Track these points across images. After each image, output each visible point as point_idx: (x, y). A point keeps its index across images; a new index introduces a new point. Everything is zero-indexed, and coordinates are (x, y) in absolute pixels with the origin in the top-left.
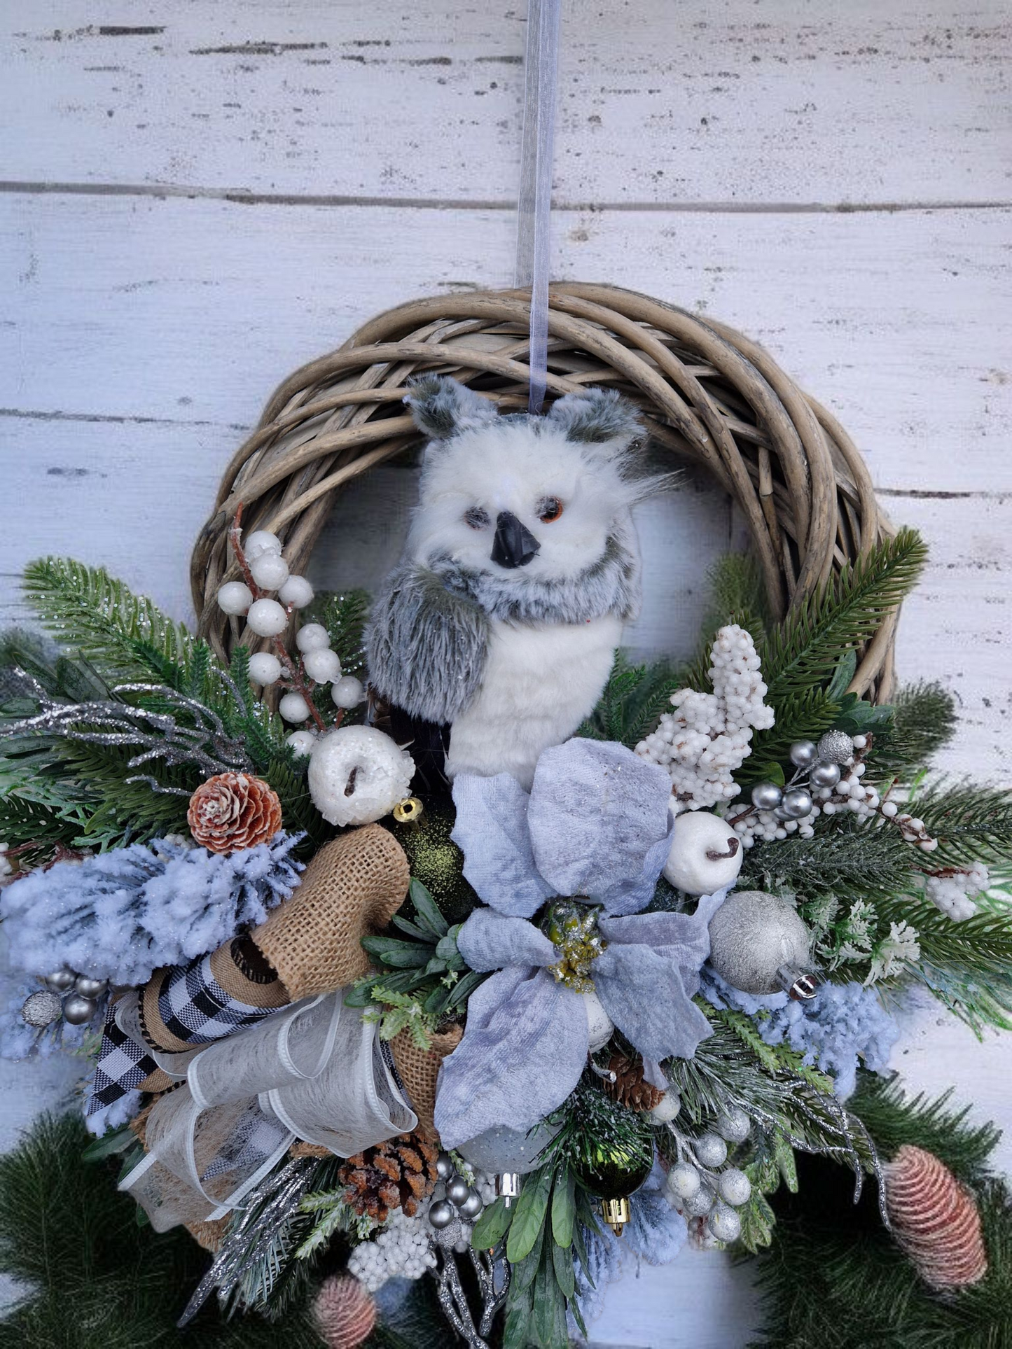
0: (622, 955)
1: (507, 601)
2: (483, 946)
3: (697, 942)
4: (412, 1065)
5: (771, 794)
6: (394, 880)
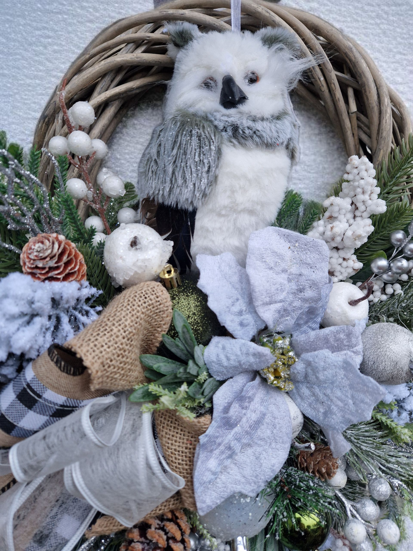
0: (311, 359)
1: (231, 126)
2: (222, 357)
3: (357, 348)
4: (175, 450)
5: (383, 263)
6: (162, 313)
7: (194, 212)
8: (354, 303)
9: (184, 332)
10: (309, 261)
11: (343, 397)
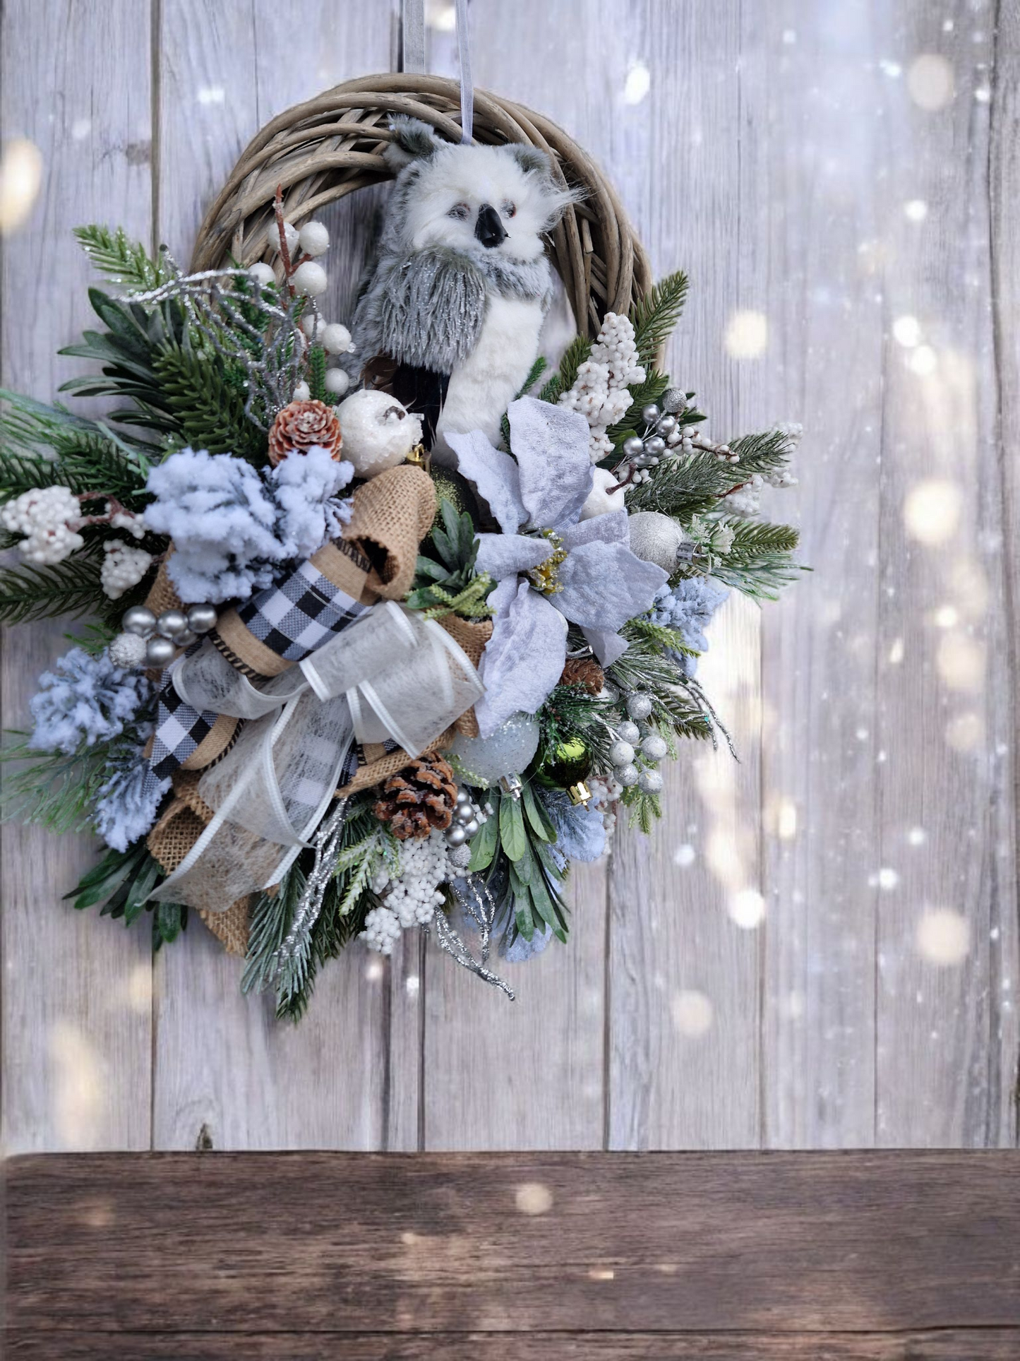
0: (582, 554)
1: (494, 270)
3: (625, 538)
5: (637, 443)
8: (611, 491)
9: (461, 524)
10: (568, 439)
11: (619, 591)
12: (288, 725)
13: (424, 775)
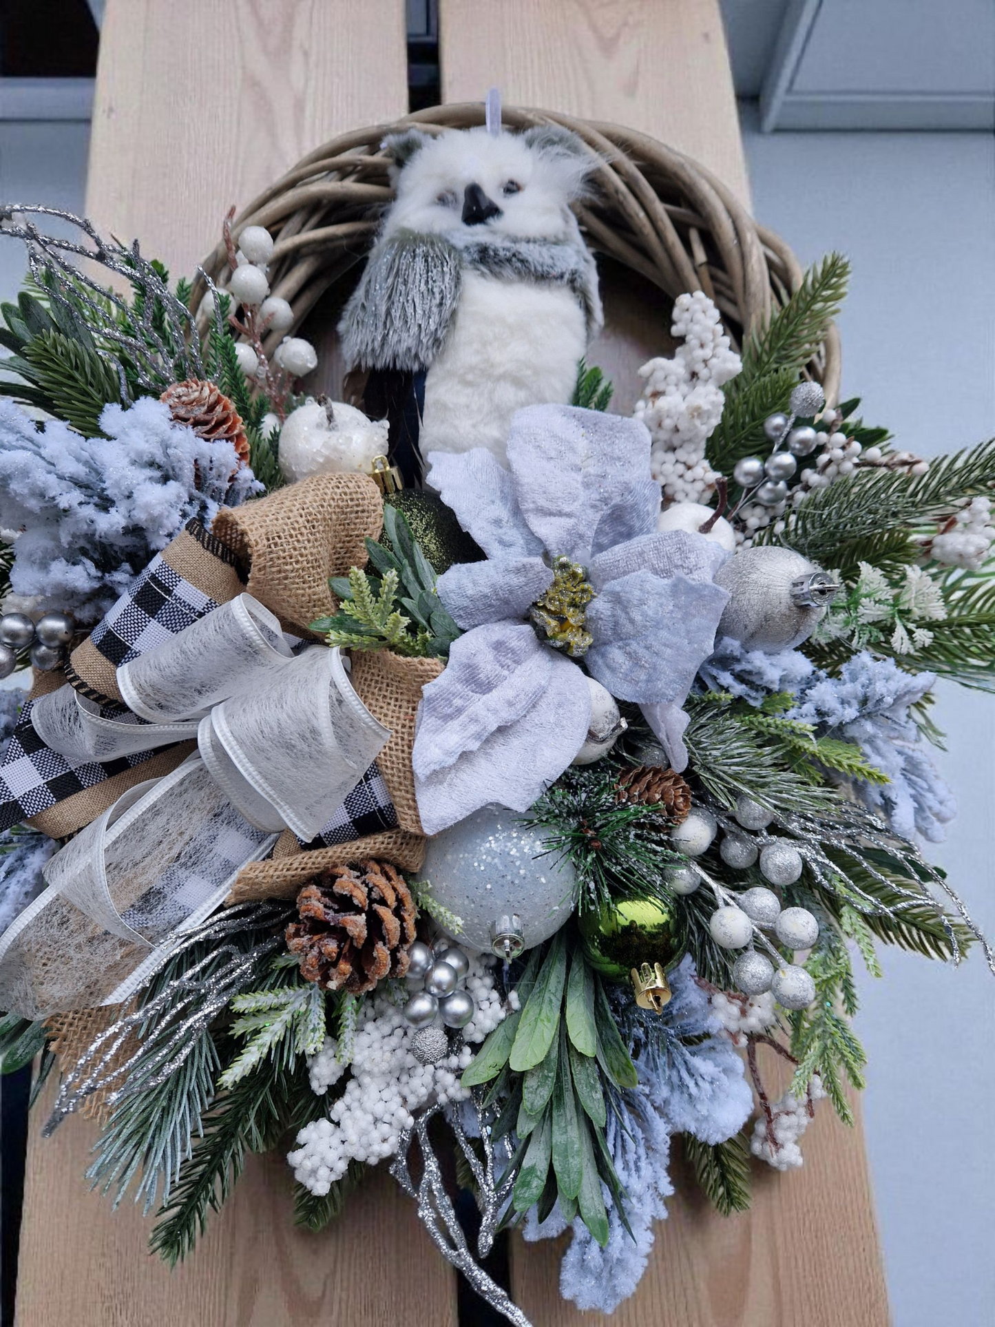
0: (620, 590)
1: (477, 246)
2: (467, 585)
5: (752, 464)
6: (366, 514)
7: (423, 373)
8: (706, 528)
9: (398, 527)
10: (617, 453)
11: (675, 640)
12: (171, 793)
13: (347, 883)
